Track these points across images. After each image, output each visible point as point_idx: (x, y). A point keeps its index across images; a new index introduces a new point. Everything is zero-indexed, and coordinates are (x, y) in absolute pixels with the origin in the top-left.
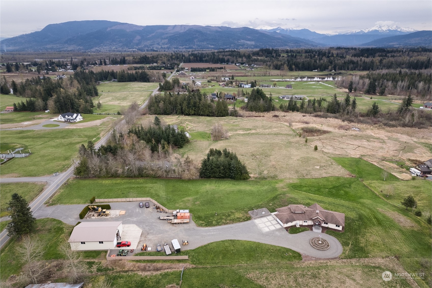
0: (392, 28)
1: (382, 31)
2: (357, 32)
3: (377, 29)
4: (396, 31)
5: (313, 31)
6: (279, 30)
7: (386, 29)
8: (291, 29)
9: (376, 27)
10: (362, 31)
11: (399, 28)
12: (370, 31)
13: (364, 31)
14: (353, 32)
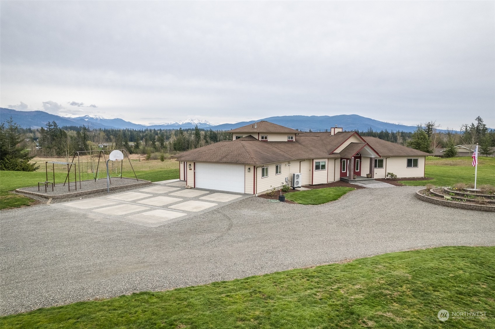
0: (202, 122)
1: (194, 124)
2: (172, 124)
3: (189, 122)
4: (205, 124)
5: (128, 121)
6: (87, 118)
7: (198, 123)
8: (101, 118)
9: (188, 120)
10: (176, 123)
11: (208, 122)
12: (184, 123)
13: (179, 123)
14: (169, 124)
